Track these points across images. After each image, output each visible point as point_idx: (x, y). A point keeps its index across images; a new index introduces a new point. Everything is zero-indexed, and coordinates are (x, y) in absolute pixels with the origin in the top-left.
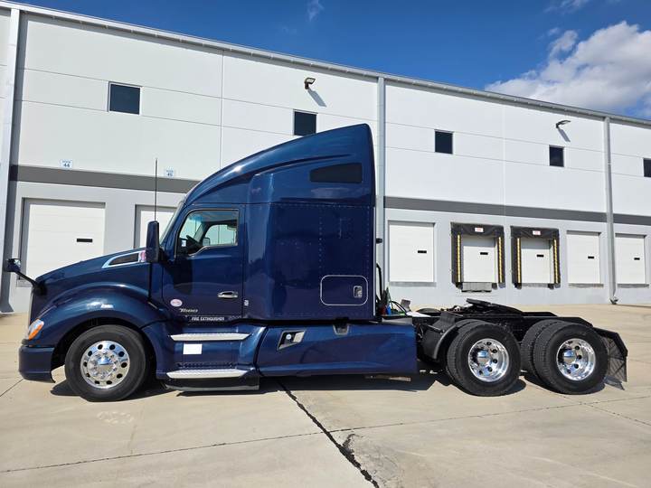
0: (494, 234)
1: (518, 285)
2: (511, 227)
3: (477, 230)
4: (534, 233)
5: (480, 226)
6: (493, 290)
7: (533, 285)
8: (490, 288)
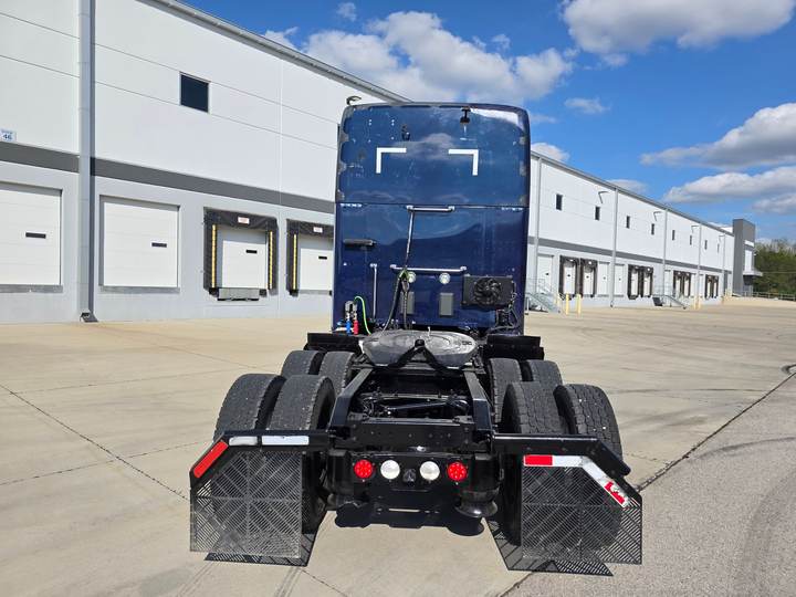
0: (264, 227)
1: (294, 292)
2: (288, 220)
3: (240, 220)
4: (316, 230)
5: (245, 215)
6: (261, 298)
7: (312, 292)
8: (257, 296)
